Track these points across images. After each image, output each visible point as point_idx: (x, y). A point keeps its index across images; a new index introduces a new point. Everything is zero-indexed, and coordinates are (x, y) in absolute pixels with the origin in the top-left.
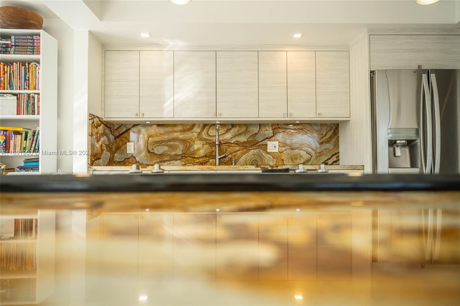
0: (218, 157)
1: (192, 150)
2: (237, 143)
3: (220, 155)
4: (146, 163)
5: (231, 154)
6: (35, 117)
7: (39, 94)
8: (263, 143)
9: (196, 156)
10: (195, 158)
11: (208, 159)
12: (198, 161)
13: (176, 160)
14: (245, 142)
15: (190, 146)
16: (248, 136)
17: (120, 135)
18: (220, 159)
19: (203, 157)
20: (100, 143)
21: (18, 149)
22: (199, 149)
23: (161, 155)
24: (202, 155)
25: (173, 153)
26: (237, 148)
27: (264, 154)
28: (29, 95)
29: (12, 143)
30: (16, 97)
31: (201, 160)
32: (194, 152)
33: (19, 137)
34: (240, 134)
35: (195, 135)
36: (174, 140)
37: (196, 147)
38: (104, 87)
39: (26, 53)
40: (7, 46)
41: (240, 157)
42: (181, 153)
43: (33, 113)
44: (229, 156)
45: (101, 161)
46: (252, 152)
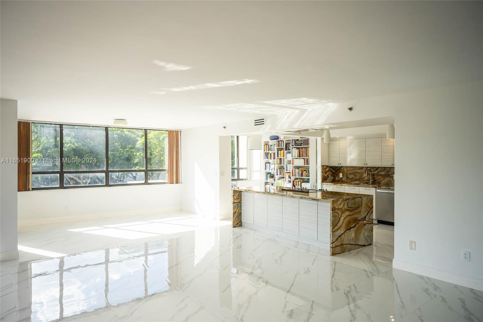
0: (371, 181)
1: (362, 177)
2: (380, 175)
3: (372, 180)
4: (346, 181)
5: (378, 179)
6: (309, 165)
7: (309, 158)
8: (391, 175)
9: (364, 180)
10: (363, 180)
11: (369, 181)
12: (365, 182)
13: (357, 181)
14: (384, 175)
15: (362, 175)
16: (386, 171)
17: (338, 170)
18: (372, 182)
19: (367, 180)
20: (327, 174)
21: (305, 176)
22: (365, 177)
23: (352, 178)
24: (366, 179)
25: (356, 178)
26: (381, 177)
27: (392, 180)
28: (307, 158)
29: (303, 173)
30: (303, 160)
31: (366, 182)
32: (364, 178)
33: (305, 171)
34: (382, 171)
35: (364, 171)
36: (357, 172)
37: (364, 176)
38: (329, 154)
39: (306, 145)
40: (301, 143)
41: (381, 181)
42: (358, 178)
43: (308, 165)
44: (377, 180)
45: (328, 181)
46: (387, 179)
